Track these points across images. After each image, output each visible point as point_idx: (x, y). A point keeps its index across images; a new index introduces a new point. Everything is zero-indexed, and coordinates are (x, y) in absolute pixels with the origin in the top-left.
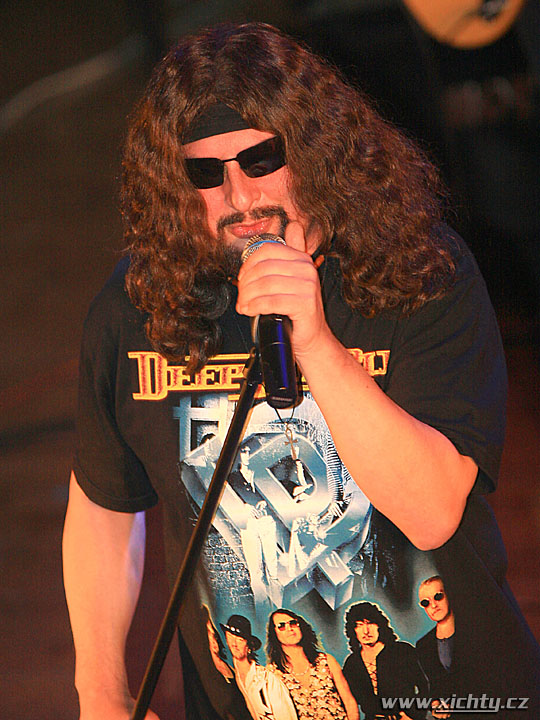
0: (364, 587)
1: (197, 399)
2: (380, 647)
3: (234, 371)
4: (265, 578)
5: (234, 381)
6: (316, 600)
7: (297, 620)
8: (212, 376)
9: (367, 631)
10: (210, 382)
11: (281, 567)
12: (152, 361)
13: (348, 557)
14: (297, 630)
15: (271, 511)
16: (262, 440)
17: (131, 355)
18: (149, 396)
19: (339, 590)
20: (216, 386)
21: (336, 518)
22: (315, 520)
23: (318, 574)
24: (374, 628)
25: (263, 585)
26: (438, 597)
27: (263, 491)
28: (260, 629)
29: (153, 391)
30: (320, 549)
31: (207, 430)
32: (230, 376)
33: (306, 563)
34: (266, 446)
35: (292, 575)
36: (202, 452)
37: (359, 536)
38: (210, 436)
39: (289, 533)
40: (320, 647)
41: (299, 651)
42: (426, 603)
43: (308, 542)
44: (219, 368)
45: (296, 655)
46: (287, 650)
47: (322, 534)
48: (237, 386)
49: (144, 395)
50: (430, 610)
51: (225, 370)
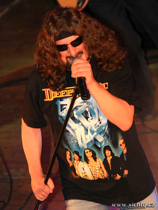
0: (107, 142)
1: (61, 99)
2: (111, 157)
3: (70, 91)
4: (82, 141)
5: (70, 94)
6: (95, 146)
7: (91, 150)
8: (64, 93)
9: (108, 153)
10: (64, 95)
11: (86, 139)
12: (49, 91)
13: (102, 135)
14: (91, 153)
15: (82, 125)
16: (78, 107)
17: (43, 90)
18: (49, 100)
19: (101, 143)
20: (66, 96)
21: (99, 126)
22: (93, 127)
23: (95, 140)
24: (110, 152)
25: (82, 143)
26: (123, 143)
27: (80, 120)
28: (82, 154)
29: (50, 98)
30: (95, 133)
31: (64, 107)
32: (69, 93)
33: (92, 137)
34: (79, 109)
35: (89, 140)
36: (64, 112)
37: (105, 129)
38: (65, 108)
39: (87, 130)
40: (97, 156)
41: (92, 158)
42: (121, 145)
43: (92, 132)
44: (66, 91)
45: (91, 159)
46: (89, 158)
47: (95, 130)
48: (71, 95)
49: (48, 99)
50: (122, 146)
51: (68, 91)
